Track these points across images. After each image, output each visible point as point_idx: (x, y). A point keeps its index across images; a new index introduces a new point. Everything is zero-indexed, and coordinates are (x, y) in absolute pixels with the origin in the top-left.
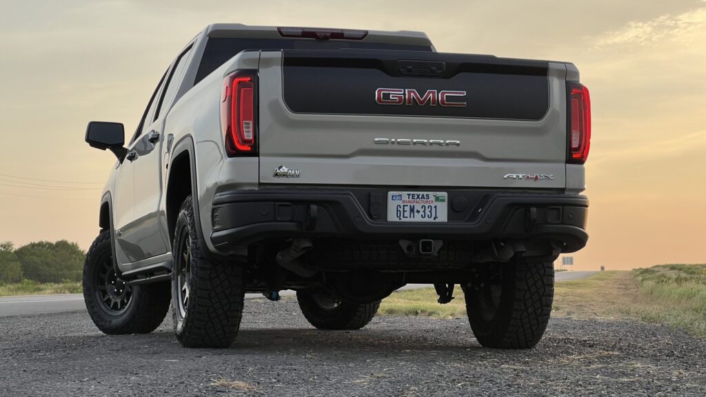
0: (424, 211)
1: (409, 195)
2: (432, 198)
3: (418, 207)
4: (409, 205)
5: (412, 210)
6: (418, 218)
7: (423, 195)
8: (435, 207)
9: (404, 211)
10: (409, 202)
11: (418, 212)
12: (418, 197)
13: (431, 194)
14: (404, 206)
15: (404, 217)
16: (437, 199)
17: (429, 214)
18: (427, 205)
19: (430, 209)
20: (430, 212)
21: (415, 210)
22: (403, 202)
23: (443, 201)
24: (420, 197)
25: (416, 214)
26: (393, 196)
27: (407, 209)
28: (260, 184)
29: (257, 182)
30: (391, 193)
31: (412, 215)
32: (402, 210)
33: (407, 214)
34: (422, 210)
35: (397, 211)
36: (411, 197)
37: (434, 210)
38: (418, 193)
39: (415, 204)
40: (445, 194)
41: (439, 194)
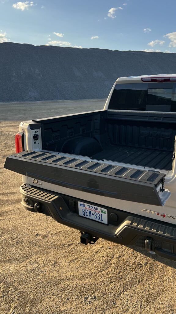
0: (96, 215)
1: (88, 206)
2: (99, 210)
3: (93, 212)
4: (88, 210)
5: (90, 213)
6: (93, 218)
7: (95, 207)
8: (101, 215)
9: (86, 212)
11: (93, 215)
12: (92, 207)
13: (99, 208)
15: (86, 215)
16: (102, 211)
17: (99, 217)
18: (97, 213)
19: (99, 215)
21: (92, 214)
22: (86, 208)
23: (105, 213)
24: (93, 208)
25: (92, 215)
27: (87, 212)
30: (79, 203)
31: (90, 215)
32: (85, 211)
33: (88, 214)
35: (83, 211)
36: (89, 206)
37: (100, 216)
38: (92, 206)
39: (91, 210)
40: (106, 210)
41: (103, 209)
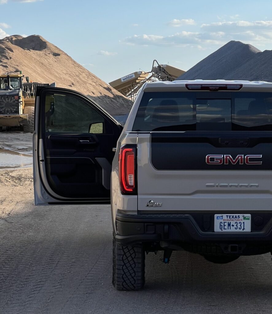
0: (237, 225)
1: (227, 216)
2: (241, 217)
3: (233, 223)
4: (227, 222)
5: (229, 225)
6: (233, 230)
7: (236, 216)
8: (244, 223)
9: (224, 225)
10: (228, 220)
11: (233, 226)
12: (233, 217)
13: (241, 215)
14: (224, 222)
15: (224, 229)
16: (245, 218)
17: (240, 227)
18: (238, 222)
19: (240, 224)
20: (240, 225)
21: (231, 225)
22: (224, 220)
23: (248, 219)
24: (234, 217)
25: (231, 227)
26: (217, 217)
27: (226, 224)
28: (138, 211)
29: (137, 210)
30: (216, 215)
31: (229, 228)
32: (223, 225)
33: (226, 227)
34: (235, 225)
35: (220, 225)
36: (228, 217)
37: (242, 224)
38: (233, 215)
39: (231, 221)
40: (249, 215)
41: (246, 215)
